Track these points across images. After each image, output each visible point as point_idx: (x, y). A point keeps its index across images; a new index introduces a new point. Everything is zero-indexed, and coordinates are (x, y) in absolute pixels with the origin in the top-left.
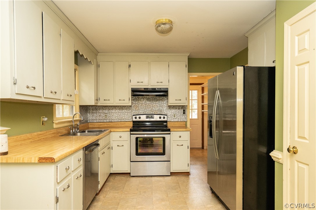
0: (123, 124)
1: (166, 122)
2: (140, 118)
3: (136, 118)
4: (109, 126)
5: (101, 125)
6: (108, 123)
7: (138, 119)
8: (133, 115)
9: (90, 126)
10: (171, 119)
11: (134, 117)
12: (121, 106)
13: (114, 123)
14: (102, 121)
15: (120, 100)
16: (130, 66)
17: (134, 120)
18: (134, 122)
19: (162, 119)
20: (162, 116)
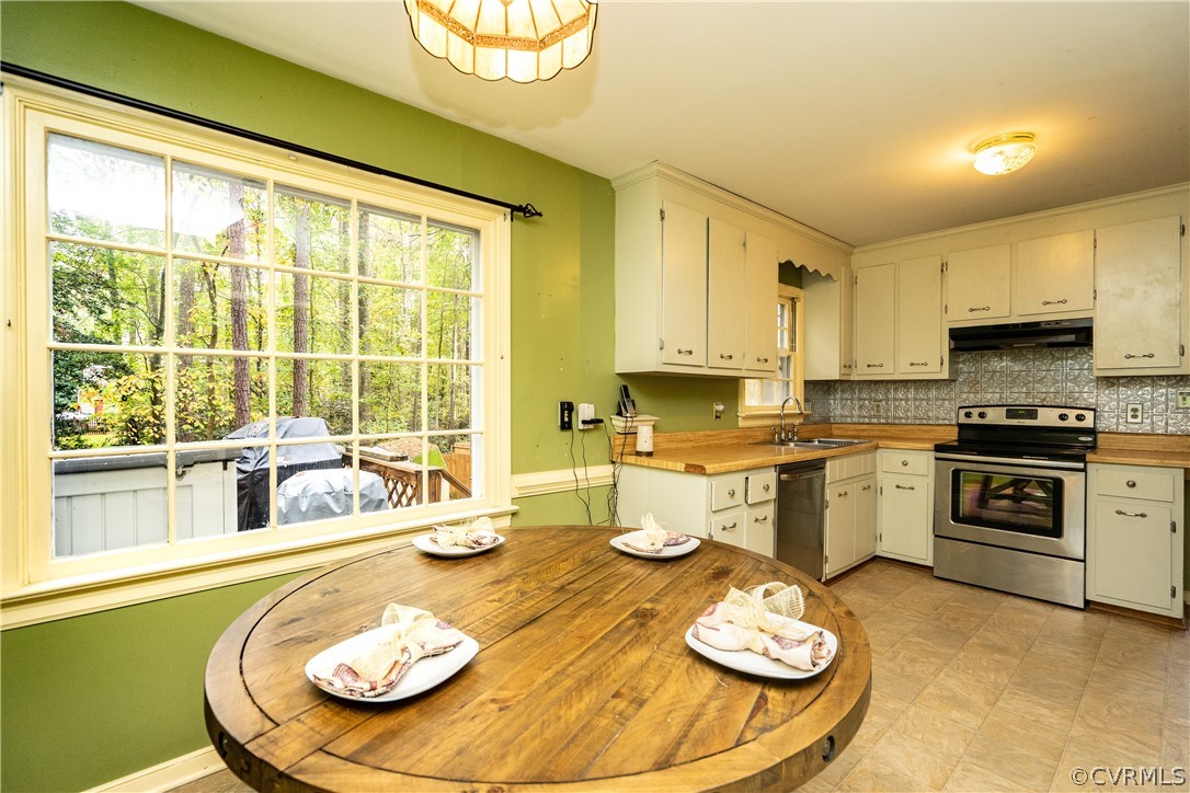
0: (926, 431)
1: (1092, 432)
2: (982, 415)
3: (968, 415)
4: (885, 434)
5: (863, 430)
6: (882, 427)
7: (975, 420)
8: (960, 408)
9: (835, 432)
10: (1118, 424)
11: (962, 412)
12: (922, 381)
13: (900, 428)
14: (867, 420)
15: (912, 364)
16: (943, 268)
17: (963, 420)
18: (961, 426)
19: (1072, 422)
20: (1072, 414)
